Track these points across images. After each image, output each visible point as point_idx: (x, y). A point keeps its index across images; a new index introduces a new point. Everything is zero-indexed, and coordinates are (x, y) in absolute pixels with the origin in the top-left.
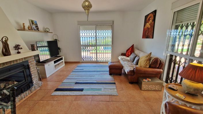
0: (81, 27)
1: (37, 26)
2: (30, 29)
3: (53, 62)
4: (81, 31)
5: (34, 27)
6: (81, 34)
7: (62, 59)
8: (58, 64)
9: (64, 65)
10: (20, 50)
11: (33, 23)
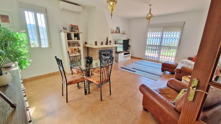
0: (149, 29)
1: (119, 30)
2: (116, 32)
3: (123, 54)
4: (149, 33)
5: (118, 31)
6: (148, 36)
7: (129, 53)
8: (126, 56)
9: (130, 58)
10: (111, 43)
11: (118, 29)
